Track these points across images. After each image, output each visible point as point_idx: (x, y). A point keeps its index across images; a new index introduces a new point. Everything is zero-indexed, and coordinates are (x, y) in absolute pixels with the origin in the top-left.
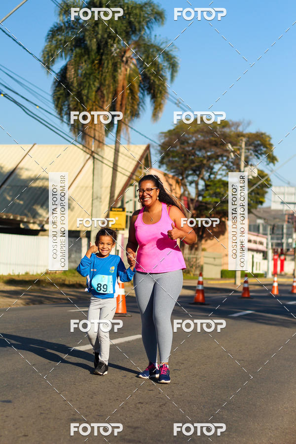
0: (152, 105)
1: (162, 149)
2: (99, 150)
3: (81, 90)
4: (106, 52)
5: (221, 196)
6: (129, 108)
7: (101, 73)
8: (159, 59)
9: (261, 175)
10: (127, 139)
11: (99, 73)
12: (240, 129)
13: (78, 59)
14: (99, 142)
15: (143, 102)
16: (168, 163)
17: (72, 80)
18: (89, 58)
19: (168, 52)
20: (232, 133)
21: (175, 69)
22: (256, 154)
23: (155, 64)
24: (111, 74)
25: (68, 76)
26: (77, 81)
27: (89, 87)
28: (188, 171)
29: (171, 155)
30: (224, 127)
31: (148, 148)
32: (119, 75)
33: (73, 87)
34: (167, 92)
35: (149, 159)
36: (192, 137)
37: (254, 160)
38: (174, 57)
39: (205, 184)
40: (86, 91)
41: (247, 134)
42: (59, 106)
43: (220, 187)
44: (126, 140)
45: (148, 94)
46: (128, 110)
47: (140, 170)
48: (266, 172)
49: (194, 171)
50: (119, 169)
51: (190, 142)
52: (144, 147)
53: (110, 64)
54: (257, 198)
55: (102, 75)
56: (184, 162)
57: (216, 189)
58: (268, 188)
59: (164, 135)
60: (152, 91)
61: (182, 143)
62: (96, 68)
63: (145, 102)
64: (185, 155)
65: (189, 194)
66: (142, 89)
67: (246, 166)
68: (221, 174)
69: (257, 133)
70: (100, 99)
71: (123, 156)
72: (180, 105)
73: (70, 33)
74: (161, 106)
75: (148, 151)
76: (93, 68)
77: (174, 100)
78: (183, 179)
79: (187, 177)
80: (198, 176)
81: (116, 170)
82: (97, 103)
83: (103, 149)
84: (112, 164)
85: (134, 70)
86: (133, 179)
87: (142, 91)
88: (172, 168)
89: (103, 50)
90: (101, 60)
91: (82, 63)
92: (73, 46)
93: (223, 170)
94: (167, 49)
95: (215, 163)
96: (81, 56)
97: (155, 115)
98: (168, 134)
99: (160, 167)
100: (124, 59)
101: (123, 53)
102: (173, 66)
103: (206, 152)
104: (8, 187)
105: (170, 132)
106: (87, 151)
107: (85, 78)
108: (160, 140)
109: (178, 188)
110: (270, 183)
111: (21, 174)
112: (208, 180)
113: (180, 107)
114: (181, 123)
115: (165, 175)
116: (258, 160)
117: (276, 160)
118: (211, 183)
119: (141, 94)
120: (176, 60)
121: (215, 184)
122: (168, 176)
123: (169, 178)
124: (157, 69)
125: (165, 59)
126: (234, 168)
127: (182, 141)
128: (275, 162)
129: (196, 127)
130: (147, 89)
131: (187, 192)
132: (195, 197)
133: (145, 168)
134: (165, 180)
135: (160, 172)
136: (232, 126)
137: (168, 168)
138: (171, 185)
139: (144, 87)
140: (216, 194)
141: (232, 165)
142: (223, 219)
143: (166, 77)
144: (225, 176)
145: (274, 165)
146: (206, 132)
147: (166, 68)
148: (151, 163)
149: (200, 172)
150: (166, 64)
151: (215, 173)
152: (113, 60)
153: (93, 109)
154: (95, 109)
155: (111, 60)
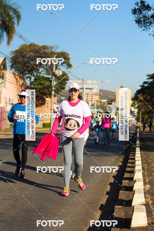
0: (7, 37)
1: (12, 60)
5: (43, 85)
8: (11, 13)
9: (64, 74)
12: (53, 50)
15: (2, 35)
16: (15, 67)
19: (16, 9)
20: (49, 52)
21: (19, 18)
23: (8, 15)
28: (26, 72)
29: (17, 63)
30: (44, 49)
31: (5, 59)
34: (15, 31)
35: (5, 66)
36: (28, 54)
37: (60, 67)
38: (19, 12)
39: (35, 78)
41: (56, 53)
43: (43, 80)
45: (5, 31)
48: (67, 72)
49: (29, 72)
51: (27, 56)
52: (2, 59)
54: (61, 86)
56: (24, 67)
57: (40, 81)
58: (68, 81)
59: (13, 53)
60: (7, 30)
61: (23, 57)
64: (24, 63)
65: (26, 84)
67: (56, 70)
68: (43, 73)
69: (62, 52)
72: (22, 37)
74: (12, 38)
75: (5, 61)
78: (23, 76)
79: (25, 75)
80: (31, 74)
87: (2, 30)
88: (17, 70)
93: (44, 71)
94: (15, 8)
95: (40, 68)
97: (9, 43)
98: (15, 52)
99: (11, 69)
102: (19, 17)
103: (35, 62)
105: (16, 51)
108: (11, 56)
109: (20, 81)
110: (68, 78)
112: (36, 76)
113: (22, 39)
114: (23, 47)
115: (14, 74)
116: (62, 66)
117: (72, 66)
118: (38, 78)
119: (1, 32)
120: (20, 14)
121: (40, 79)
122: (15, 75)
123: (16, 75)
124: (10, 18)
125: (14, 13)
126: (49, 70)
127: (23, 56)
128: (71, 67)
129: (30, 49)
130: (4, 29)
131: (25, 83)
132: (30, 85)
133: (3, 70)
134: (14, 76)
135: (11, 72)
136: (49, 48)
137: (15, 70)
138: (17, 79)
139: (3, 27)
140: (40, 84)
141: (48, 69)
142: (44, 97)
143: (15, 23)
144: (45, 74)
145: (70, 69)
146: (35, 51)
147: (15, 18)
148: (6, 67)
149: (32, 72)
150: (15, 16)
151: (40, 73)
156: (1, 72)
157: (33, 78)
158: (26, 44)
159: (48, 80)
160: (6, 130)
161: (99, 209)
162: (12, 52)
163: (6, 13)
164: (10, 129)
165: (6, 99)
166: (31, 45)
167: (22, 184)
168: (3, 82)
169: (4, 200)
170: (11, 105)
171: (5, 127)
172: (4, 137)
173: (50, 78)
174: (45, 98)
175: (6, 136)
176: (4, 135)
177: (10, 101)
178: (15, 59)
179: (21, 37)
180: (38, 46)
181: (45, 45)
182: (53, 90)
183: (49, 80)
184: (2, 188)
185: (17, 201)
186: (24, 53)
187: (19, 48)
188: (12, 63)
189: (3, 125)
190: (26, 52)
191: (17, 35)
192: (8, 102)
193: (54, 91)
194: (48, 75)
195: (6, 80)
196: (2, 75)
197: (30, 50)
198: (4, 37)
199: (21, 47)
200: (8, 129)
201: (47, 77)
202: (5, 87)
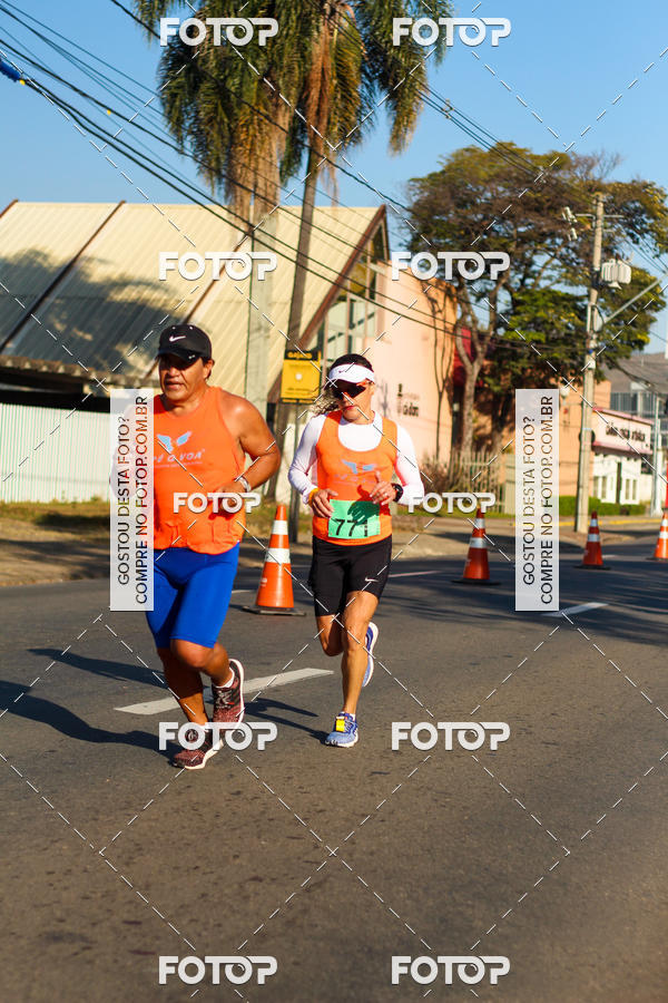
0: (390, 114)
1: (413, 218)
2: (266, 216)
3: (226, 78)
5: (548, 327)
6: (336, 119)
9: (640, 280)
10: (331, 194)
12: (595, 173)
13: (219, 5)
14: (266, 200)
15: (369, 107)
17: (206, 52)
20: (576, 182)
22: (631, 231)
24: (295, 40)
26: (216, 57)
27: (243, 71)
29: (434, 232)
30: (557, 168)
31: (382, 213)
32: (313, 43)
33: (206, 70)
34: (424, 86)
35: (385, 244)
36: (485, 190)
37: (625, 247)
39: (512, 298)
40: (237, 81)
41: (610, 185)
42: (175, 114)
43: (546, 307)
44: (327, 196)
45: (381, 89)
46: (334, 124)
47: (362, 265)
48: (654, 273)
50: (311, 265)
51: (479, 201)
52: (371, 213)
53: (294, 18)
54: (630, 333)
55: (274, 43)
56: (464, 249)
57: (537, 311)
58: (657, 310)
59: (418, 185)
60: (390, 83)
61: (462, 204)
63: (374, 106)
64: (468, 232)
65: (475, 321)
66: (367, 75)
67: (604, 260)
68: (549, 278)
69: (634, 181)
70: (270, 98)
71: (321, 235)
72: (452, 113)
74: (412, 117)
75: (382, 222)
77: (437, 101)
78: (460, 288)
79: (471, 282)
80: (497, 280)
81: (305, 268)
82: (263, 110)
83: (274, 215)
84: (296, 253)
85: (349, 35)
86: (346, 290)
87: (367, 82)
90: (272, 8)
91: (229, 15)
93: (554, 268)
95: (535, 252)
97: (397, 139)
98: (428, 183)
100: (326, 6)
103: (516, 227)
104: (58, 302)
105: (432, 176)
106: (238, 223)
108: (410, 199)
109: (449, 310)
110: (661, 298)
111: (88, 271)
112: (519, 290)
113: (453, 119)
114: (460, 158)
116: (635, 246)
118: (526, 298)
119: (365, 90)
120: (447, 10)
121: (536, 300)
122: (426, 281)
123: (431, 285)
125: (422, 8)
126: (578, 264)
127: (461, 199)
129: (492, 167)
130: (379, 78)
131: (469, 319)
132: (489, 329)
133: (374, 261)
134: (420, 289)
135: (409, 271)
136: (576, 167)
138: (433, 301)
139: (373, 72)
140: (537, 324)
141: (574, 256)
142: (553, 381)
143: (425, 50)
144: (558, 282)
146: (517, 178)
148: (388, 250)
151: (536, 275)
152: (299, 8)
153: (252, 122)
154: (256, 121)
155: (296, 9)
156: (364, 271)
157: (504, 298)
158: (478, 145)
159: (570, 304)
162: (412, 183)
163: (386, 7)
165: (384, 389)
166: (502, 151)
167: (372, 794)
168: (372, 316)
169: (256, 879)
170: (405, 413)
173: (580, 299)
174: (555, 387)
177: (400, 395)
178: (425, 213)
179: (447, 111)
180: (528, 156)
182: (589, 352)
183: (575, 308)
184: (263, 813)
185: (319, 891)
186: (465, 185)
187: (446, 163)
188: (416, 231)
190: (475, 182)
191: (434, 106)
192: (392, 399)
193: (593, 354)
194: (573, 283)
195: (388, 304)
196: (367, 284)
197: (492, 173)
199: (453, 160)
201: (567, 294)
202: (380, 336)
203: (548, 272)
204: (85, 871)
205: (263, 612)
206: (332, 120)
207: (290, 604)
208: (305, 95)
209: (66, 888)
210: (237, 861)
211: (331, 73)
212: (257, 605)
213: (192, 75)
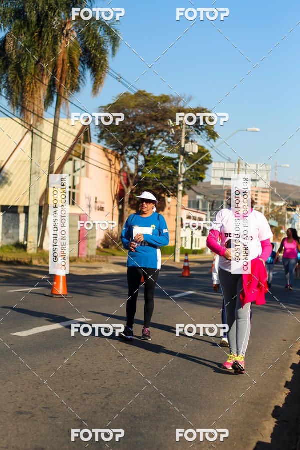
0: (92, 79)
2: (38, 124)
3: (20, 63)
4: (46, 24)
5: (161, 172)
6: (69, 81)
7: (40, 45)
8: (101, 33)
9: (202, 152)
10: (67, 114)
11: (39, 45)
12: (181, 104)
13: (17, 31)
14: (38, 116)
15: (83, 76)
16: (108, 138)
17: (11, 52)
18: (29, 30)
19: (110, 26)
20: (173, 108)
21: (116, 43)
22: (197, 129)
23: (95, 37)
24: (51, 47)
25: (7, 47)
26: (16, 54)
27: (28, 60)
28: (128, 146)
29: (111, 130)
30: (164, 102)
32: (59, 48)
33: (12, 59)
34: (108, 67)
35: (89, 135)
36: (133, 112)
37: (195, 137)
39: (145, 159)
40: (25, 64)
41: (188, 109)
43: (160, 163)
44: (65, 114)
45: (88, 68)
46: (68, 84)
47: (79, 145)
48: (207, 148)
49: (134, 146)
50: (58, 145)
51: (130, 116)
53: (51, 37)
54: (197, 174)
55: (42, 48)
56: (124, 137)
57: (156, 165)
58: (209, 164)
59: (103, 109)
60: (93, 65)
62: (36, 41)
63: (85, 76)
64: (125, 130)
65: (129, 169)
66: (82, 62)
67: (186, 143)
68: (161, 150)
69: (198, 108)
70: (40, 72)
71: (62, 131)
72: (121, 80)
73: (9, 4)
74: (102, 80)
76: (33, 40)
77: (115, 74)
78: (122, 155)
79: (127, 152)
80: (138, 151)
81: (56, 146)
82: (37, 77)
83: (42, 124)
84: (52, 139)
85: (75, 44)
86: (72, 155)
87: (83, 65)
88: (111, 143)
89: (43, 22)
90: (41, 32)
91: (22, 36)
92: (13, 17)
93: (164, 146)
94: (109, 23)
95: (155, 139)
96: (20, 28)
97: (95, 90)
98: (108, 109)
99: (99, 142)
100: (65, 32)
101: (63, 27)
102: (115, 40)
103: (146, 128)
106: (26, 125)
107: (24, 51)
109: (117, 164)
110: (210, 159)
112: (148, 155)
113: (122, 82)
114: (122, 98)
115: (105, 150)
116: (199, 136)
117: (217, 136)
118: (151, 159)
119: (81, 68)
120: (118, 34)
121: (155, 160)
122: (107, 152)
123: (109, 153)
124: (98, 43)
125: (107, 33)
126: (174, 144)
128: (216, 138)
129: (136, 101)
130: (87, 63)
131: (126, 168)
132: (135, 173)
133: (84, 143)
134: (105, 155)
135: (99, 147)
136: (173, 101)
137: (108, 143)
138: (110, 160)
139: (85, 61)
140: (156, 170)
141: (172, 140)
142: (163, 195)
143: (108, 51)
144: (165, 152)
145: (215, 141)
146: (147, 107)
147: (107, 42)
148: (91, 138)
149: (140, 147)
150: (107, 38)
151: (156, 149)
152: (53, 32)
153: (32, 83)
154: (34, 82)
155: (51, 33)
156: (80, 147)
157: (141, 159)
158: (130, 92)
159: (171, 162)
160: (89, 259)
161: (272, 415)
162: (101, 108)
163: (91, 32)
164: (96, 257)
165: (90, 199)
166: (140, 94)
168: (84, 167)
169: (85, 394)
170: (98, 210)
171: (86, 254)
172: (84, 272)
173: (175, 159)
174: (164, 198)
175: (89, 270)
176: (84, 269)
177: (96, 202)
179: (119, 79)
180: (152, 97)
181: (166, 94)
182: (180, 183)
183: (173, 163)
184: (81, 371)
185: (111, 397)
186: (124, 109)
187: (116, 100)
188: (102, 130)
189: (84, 249)
190: (129, 108)
191: (112, 76)
192: (93, 204)
193: (182, 184)
194: (172, 153)
195: (91, 161)
196: (82, 153)
197: (136, 104)
198: (87, 78)
199: (119, 98)
200: (92, 257)
201: (169, 157)
202: (87, 176)
203: (160, 147)
204: (22, 391)
205: (55, 296)
206: (67, 82)
207: (66, 293)
208: (55, 71)
209: (18, 397)
210: (77, 388)
211: (67, 61)
212: (52, 293)
213: (5, 62)
